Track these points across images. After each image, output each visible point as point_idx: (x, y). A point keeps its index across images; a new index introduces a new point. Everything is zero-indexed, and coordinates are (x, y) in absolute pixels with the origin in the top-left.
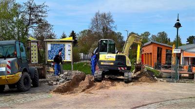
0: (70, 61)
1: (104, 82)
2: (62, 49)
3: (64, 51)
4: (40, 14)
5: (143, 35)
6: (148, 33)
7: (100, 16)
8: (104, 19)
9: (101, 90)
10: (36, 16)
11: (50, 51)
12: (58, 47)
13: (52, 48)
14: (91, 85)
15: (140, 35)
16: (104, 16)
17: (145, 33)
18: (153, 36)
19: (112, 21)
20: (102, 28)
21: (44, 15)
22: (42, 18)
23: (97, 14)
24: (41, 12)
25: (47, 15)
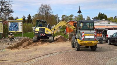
0: (22, 31)
1: (37, 43)
2: (17, 25)
3: (18, 26)
4: (8, 6)
5: (69, 16)
6: (73, 15)
7: (43, 6)
8: (46, 8)
9: (34, 47)
10: (5, 7)
11: (10, 27)
12: (15, 24)
13: (11, 25)
14: (30, 44)
15: (68, 16)
16: (46, 6)
17: (71, 15)
19: (51, 9)
20: (45, 12)
21: (10, 6)
22: (9, 8)
23: (42, 5)
24: (8, 4)
25: (12, 6)
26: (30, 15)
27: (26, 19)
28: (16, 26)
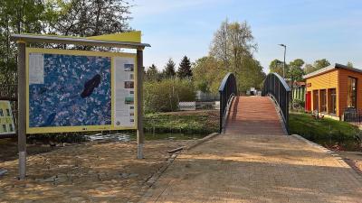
2: (97, 79)
5: (292, 64)
6: (301, 61)
7: (228, 27)
12: (79, 72)
13: (51, 75)
15: (288, 64)
17: (296, 61)
18: (307, 66)
19: (250, 37)
20: (231, 47)
21: (124, 15)
23: (225, 25)
25: (130, 16)
26: (186, 58)
27: (177, 68)
28: (89, 88)
